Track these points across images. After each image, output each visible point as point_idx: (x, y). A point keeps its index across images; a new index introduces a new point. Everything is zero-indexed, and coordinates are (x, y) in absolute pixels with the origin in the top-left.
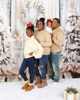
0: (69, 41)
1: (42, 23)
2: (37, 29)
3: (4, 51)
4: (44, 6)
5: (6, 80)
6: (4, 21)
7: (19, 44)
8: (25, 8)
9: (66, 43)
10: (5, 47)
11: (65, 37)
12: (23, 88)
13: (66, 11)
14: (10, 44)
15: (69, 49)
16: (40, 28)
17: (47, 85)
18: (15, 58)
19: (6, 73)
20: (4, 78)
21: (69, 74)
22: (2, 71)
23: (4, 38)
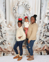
0: (46, 30)
3: (2, 36)
4: (29, 5)
5: (4, 55)
8: (16, 6)
9: (44, 31)
10: (2, 34)
11: (44, 27)
13: (45, 8)
14: (6, 31)
15: (46, 36)
18: (10, 41)
19: (4, 50)
21: (45, 52)
22: (1, 49)
23: (2, 27)
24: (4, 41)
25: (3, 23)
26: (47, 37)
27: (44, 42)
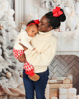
25: (5, 18)
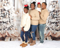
0: (51, 17)
1: (34, 5)
2: (31, 9)
3: (10, 22)
6: (10, 3)
7: (19, 18)
9: (49, 18)
12: (21, 45)
14: (14, 17)
15: (50, 22)
16: (32, 8)
17: (35, 44)
18: (17, 26)
19: (11, 35)
20: (10, 38)
21: (50, 37)
22: (8, 34)
23: (10, 13)
24: (12, 27)
26: (51, 24)
27: (49, 28)
